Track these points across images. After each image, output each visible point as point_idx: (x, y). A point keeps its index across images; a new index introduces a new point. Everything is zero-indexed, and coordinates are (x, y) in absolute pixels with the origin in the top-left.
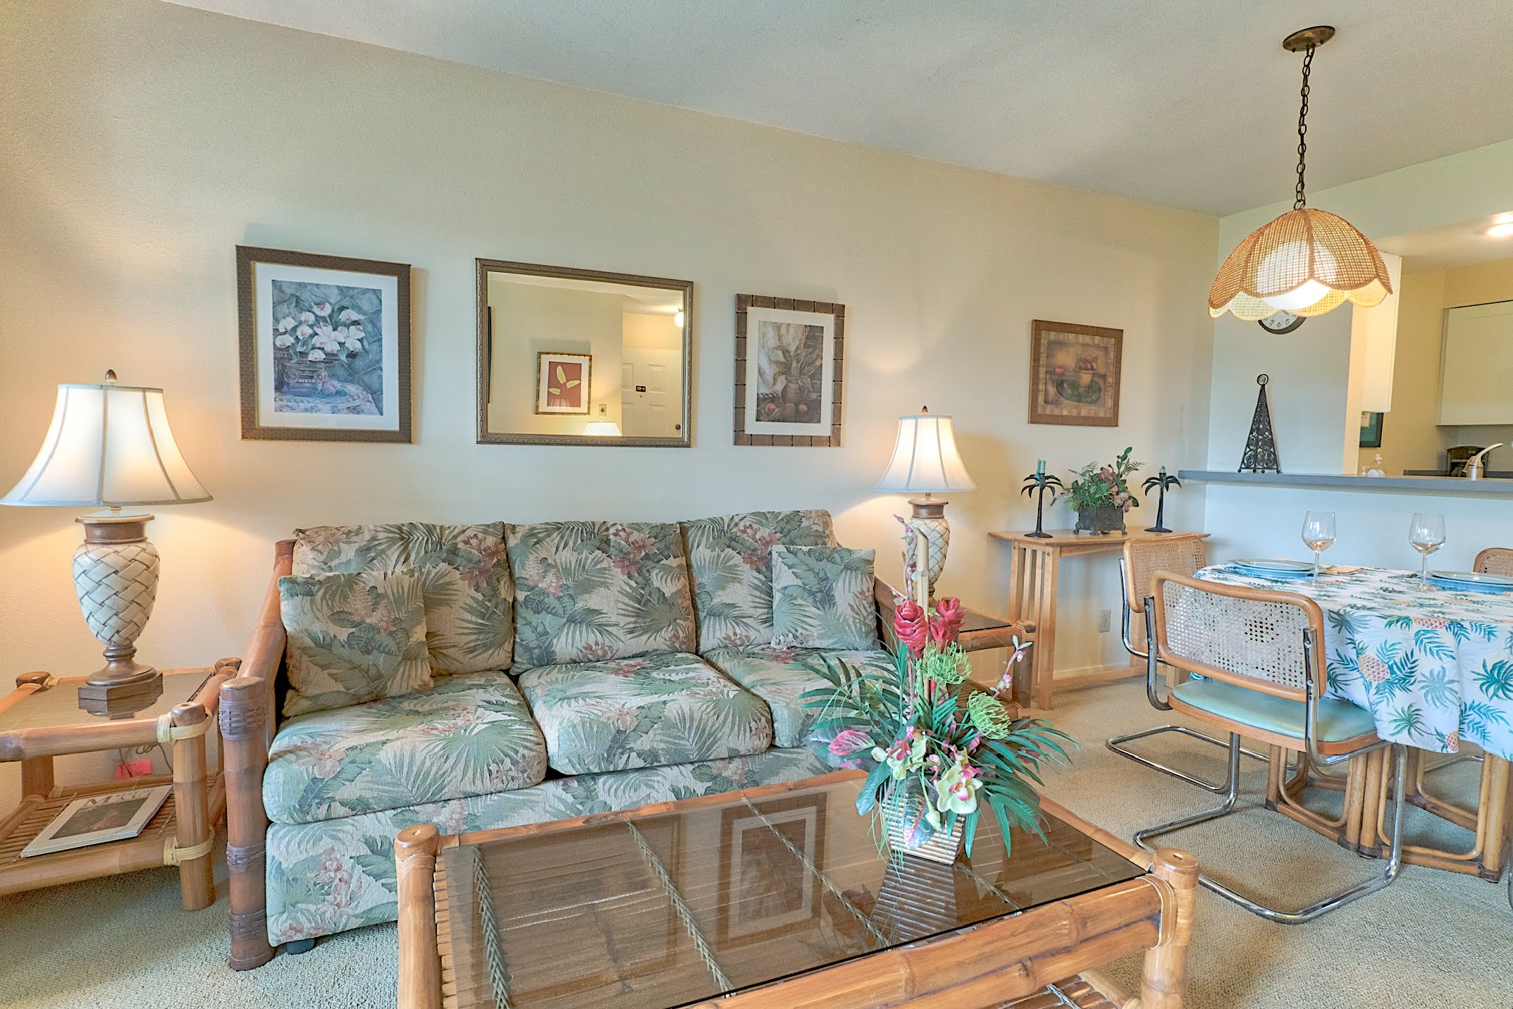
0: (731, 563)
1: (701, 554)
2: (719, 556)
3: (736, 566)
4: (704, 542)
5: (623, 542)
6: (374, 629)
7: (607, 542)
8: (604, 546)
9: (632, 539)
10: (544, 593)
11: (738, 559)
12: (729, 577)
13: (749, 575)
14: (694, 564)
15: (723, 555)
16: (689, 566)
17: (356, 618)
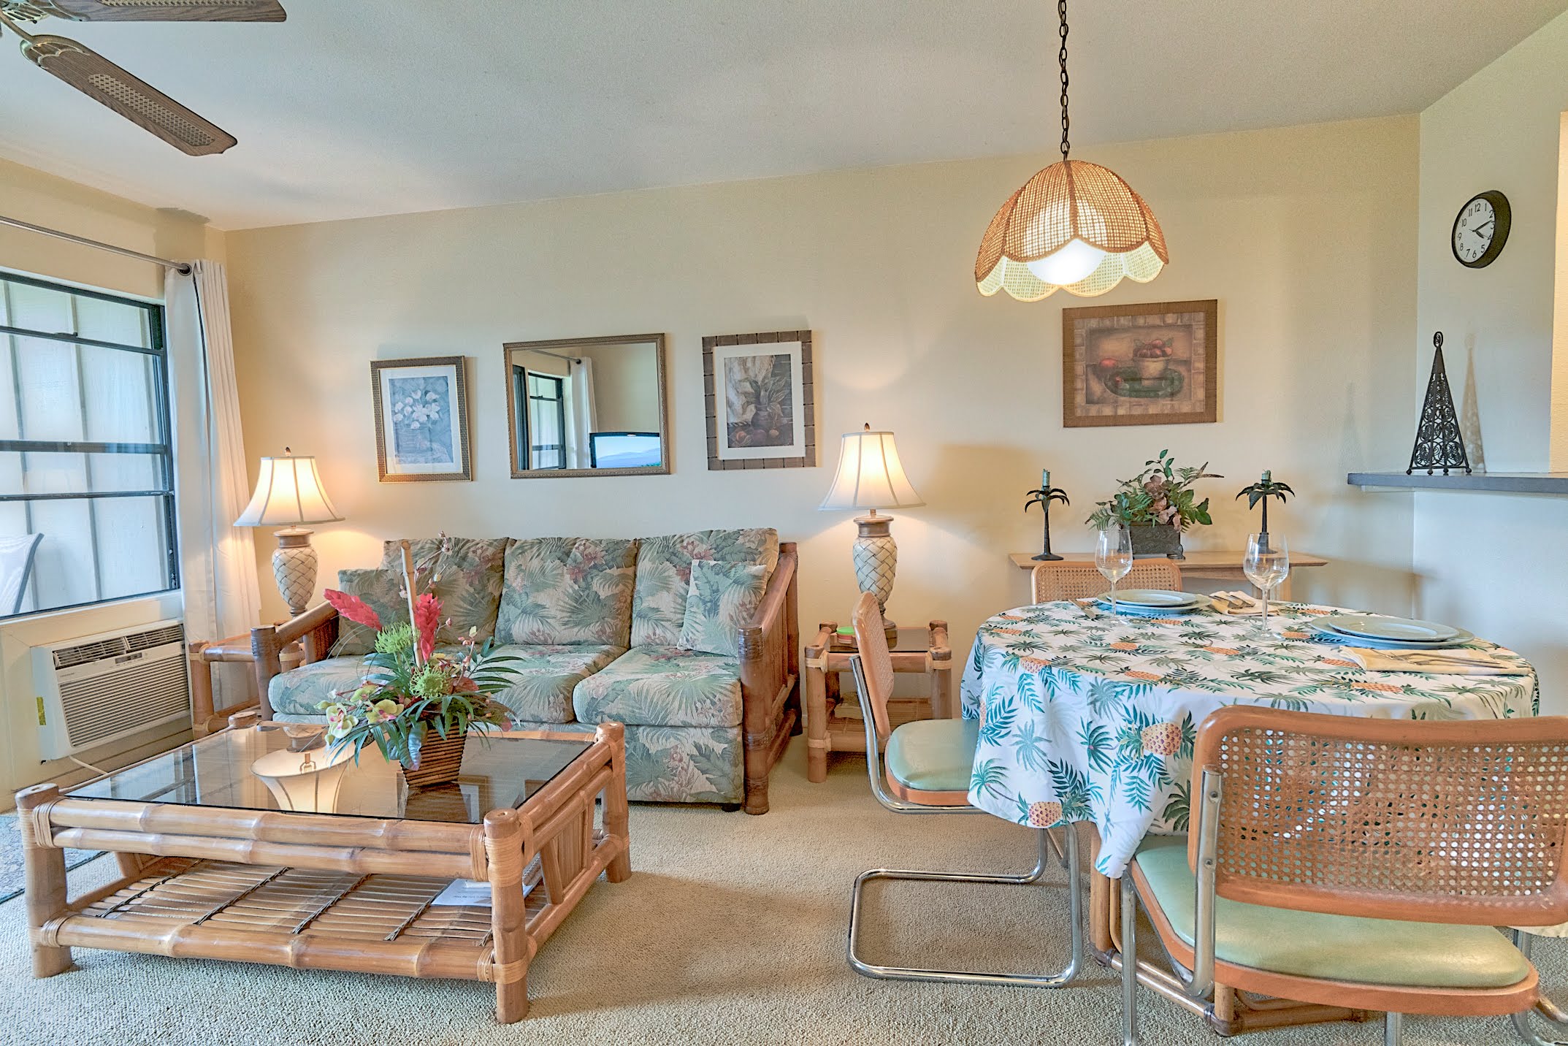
0: (666, 574)
1: (644, 566)
2: (657, 568)
3: (669, 577)
4: (649, 556)
5: (579, 554)
6: (383, 605)
7: (568, 554)
8: (564, 557)
9: (587, 552)
10: (514, 590)
11: (672, 571)
12: (665, 585)
13: (677, 583)
14: (638, 575)
15: (661, 567)
16: (635, 575)
17: (375, 598)
